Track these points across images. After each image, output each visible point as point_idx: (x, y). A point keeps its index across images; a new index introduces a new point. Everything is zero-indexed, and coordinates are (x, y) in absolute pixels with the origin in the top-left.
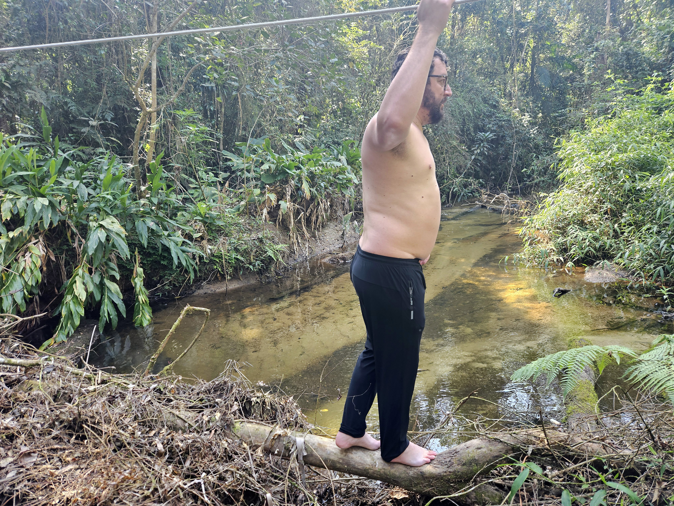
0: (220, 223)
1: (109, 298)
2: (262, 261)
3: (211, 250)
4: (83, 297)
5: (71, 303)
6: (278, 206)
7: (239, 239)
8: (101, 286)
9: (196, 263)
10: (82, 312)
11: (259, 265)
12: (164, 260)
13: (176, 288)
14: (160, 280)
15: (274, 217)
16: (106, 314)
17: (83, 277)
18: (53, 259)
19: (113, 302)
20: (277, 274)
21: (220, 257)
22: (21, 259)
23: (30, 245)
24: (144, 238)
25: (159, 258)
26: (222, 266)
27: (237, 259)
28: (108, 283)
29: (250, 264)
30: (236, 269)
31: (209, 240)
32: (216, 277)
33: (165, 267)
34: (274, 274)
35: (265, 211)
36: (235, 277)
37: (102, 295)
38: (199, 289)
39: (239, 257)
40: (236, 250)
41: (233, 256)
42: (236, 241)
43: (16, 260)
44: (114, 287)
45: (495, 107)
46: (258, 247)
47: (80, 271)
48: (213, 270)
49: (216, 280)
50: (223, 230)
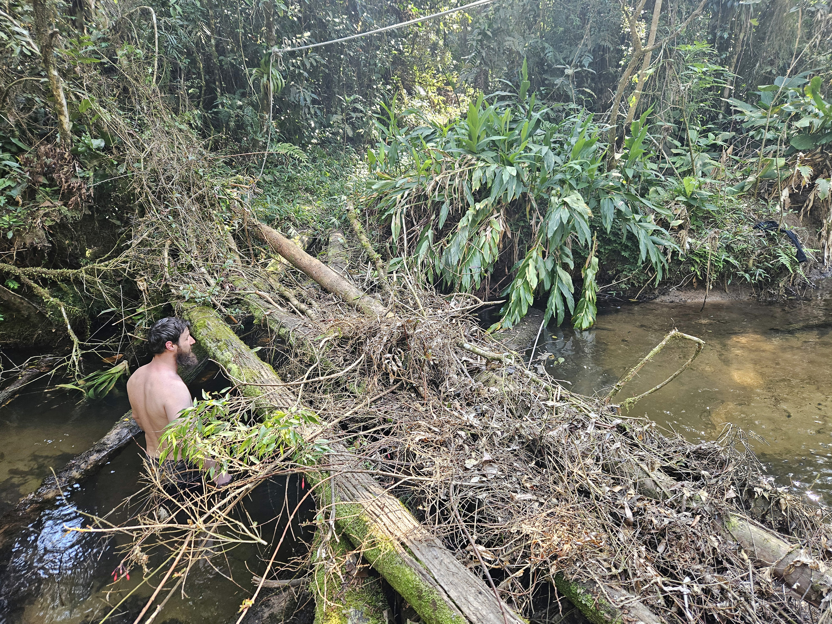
0: (710, 207)
1: (559, 288)
2: (767, 270)
3: (690, 244)
4: (534, 284)
5: (521, 288)
6: (812, 186)
7: (735, 234)
8: (553, 274)
9: (667, 260)
10: (531, 301)
11: (760, 275)
12: (625, 251)
13: (634, 289)
14: (615, 275)
15: (798, 202)
16: (554, 308)
17: (536, 261)
18: (510, 236)
19: (562, 294)
20: (788, 292)
21: (703, 256)
22: (483, 234)
23: (492, 218)
24: (608, 221)
25: (619, 247)
26: (703, 269)
27: (727, 262)
28: (560, 271)
29: (746, 271)
30: (722, 277)
31: (691, 231)
32: (691, 283)
33: (625, 260)
34: (782, 291)
35: (785, 193)
36: (718, 287)
37: (552, 284)
38: (664, 294)
39: (731, 260)
40: (729, 249)
41: (723, 257)
42: (730, 236)
43: (478, 233)
44: (566, 277)
46: (765, 247)
47: (534, 254)
48: (689, 272)
49: (690, 286)
50: (713, 217)
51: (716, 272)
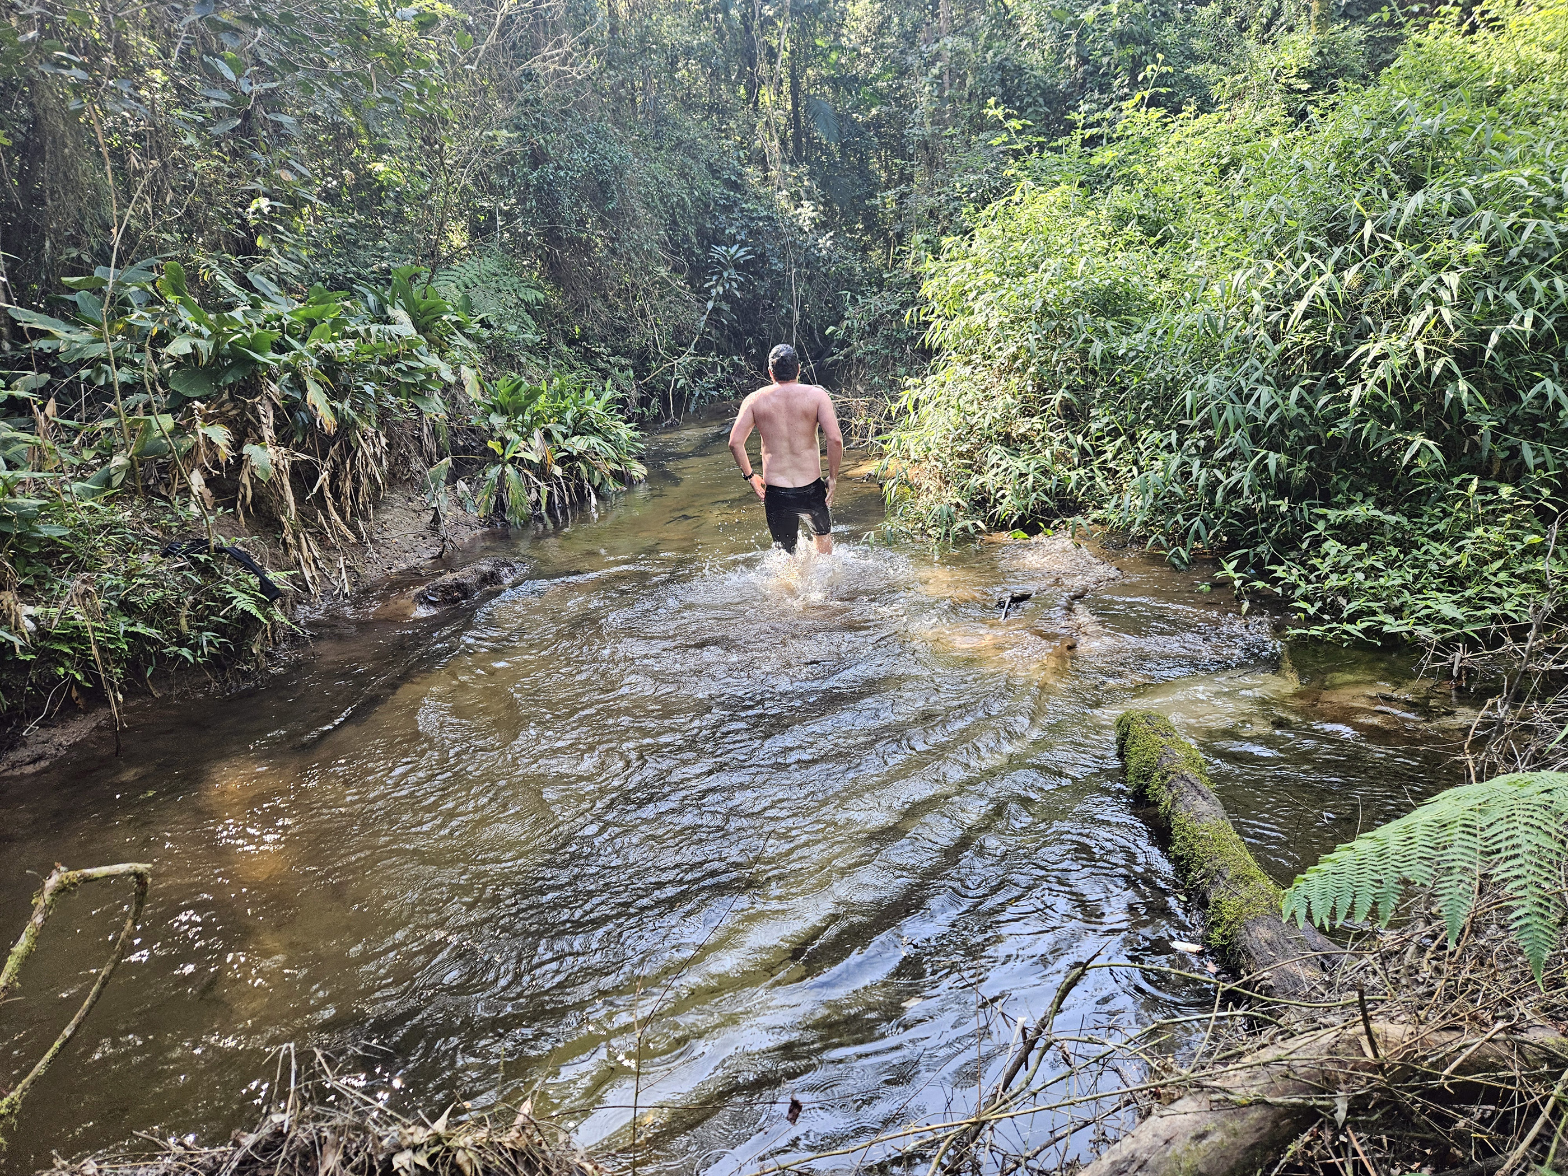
0: (52, 530)
3: (34, 619)
6: (240, 461)
7: (129, 575)
11: (210, 643)
15: (225, 493)
21: (76, 636)
26: (85, 665)
27: (136, 635)
29: (181, 644)
30: (134, 667)
31: (24, 590)
32: (69, 702)
34: (261, 661)
35: (196, 480)
38: (11, 747)
39: (140, 628)
40: (127, 608)
41: (122, 628)
42: (120, 581)
45: (735, 186)
46: (199, 588)
48: (55, 680)
49: (69, 711)
50: (67, 550)
51: (117, 663)
